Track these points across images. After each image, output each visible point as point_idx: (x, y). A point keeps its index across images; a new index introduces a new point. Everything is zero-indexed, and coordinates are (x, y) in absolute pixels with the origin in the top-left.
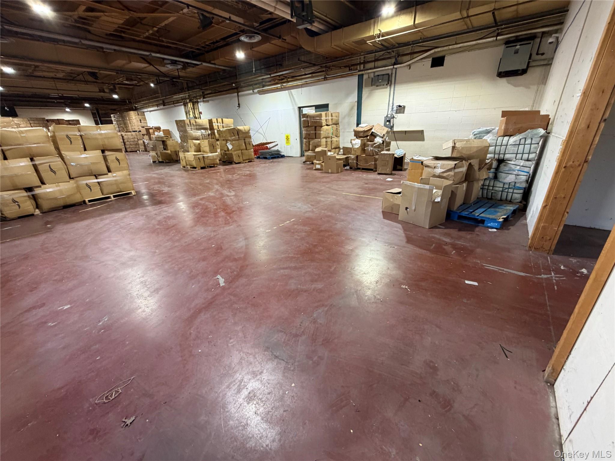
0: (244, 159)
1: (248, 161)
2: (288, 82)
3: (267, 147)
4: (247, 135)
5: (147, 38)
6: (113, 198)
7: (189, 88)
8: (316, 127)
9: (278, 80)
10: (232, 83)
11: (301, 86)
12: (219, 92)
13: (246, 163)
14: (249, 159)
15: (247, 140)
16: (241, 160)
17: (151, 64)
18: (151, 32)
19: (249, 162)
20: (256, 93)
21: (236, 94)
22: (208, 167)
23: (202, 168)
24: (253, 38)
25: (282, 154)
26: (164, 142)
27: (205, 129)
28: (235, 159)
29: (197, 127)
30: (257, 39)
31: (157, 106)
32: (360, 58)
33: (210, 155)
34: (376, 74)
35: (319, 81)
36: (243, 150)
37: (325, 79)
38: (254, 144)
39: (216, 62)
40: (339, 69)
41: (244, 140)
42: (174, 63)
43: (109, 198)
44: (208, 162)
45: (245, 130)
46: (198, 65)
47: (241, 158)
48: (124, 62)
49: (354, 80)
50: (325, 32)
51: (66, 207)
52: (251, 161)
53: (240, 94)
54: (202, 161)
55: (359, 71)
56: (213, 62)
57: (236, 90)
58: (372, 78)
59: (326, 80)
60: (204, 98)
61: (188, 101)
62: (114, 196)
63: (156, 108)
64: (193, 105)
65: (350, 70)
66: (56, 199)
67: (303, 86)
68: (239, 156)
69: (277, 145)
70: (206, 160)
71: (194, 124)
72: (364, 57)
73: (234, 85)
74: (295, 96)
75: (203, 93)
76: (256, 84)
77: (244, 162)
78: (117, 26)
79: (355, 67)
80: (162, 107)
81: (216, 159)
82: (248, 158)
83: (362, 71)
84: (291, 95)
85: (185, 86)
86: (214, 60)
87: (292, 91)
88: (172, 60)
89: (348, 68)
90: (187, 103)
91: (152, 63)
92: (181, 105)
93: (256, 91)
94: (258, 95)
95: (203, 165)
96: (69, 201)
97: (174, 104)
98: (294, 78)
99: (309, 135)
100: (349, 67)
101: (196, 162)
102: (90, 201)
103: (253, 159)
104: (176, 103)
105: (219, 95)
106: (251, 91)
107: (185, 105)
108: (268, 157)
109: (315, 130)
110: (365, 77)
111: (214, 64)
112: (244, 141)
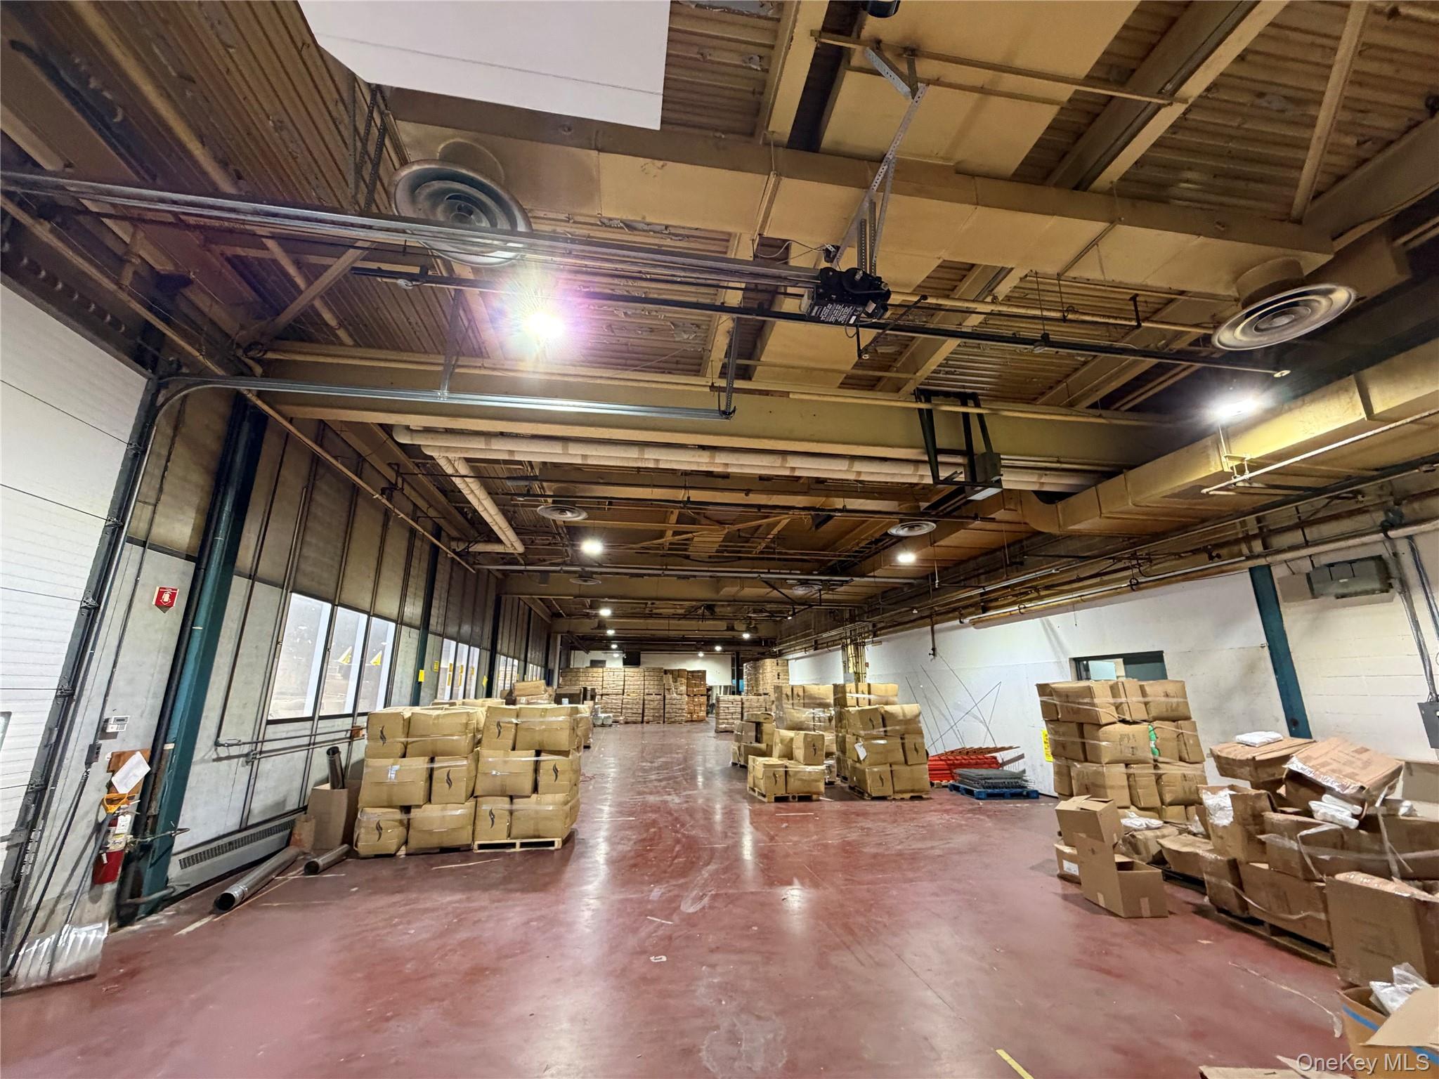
0: (896, 789)
1: (908, 796)
2: (1041, 598)
3: (995, 758)
4: (913, 726)
5: (762, 552)
6: (518, 849)
7: (852, 620)
8: (1081, 725)
9: (1013, 596)
10: (912, 610)
11: (1073, 606)
12: (899, 624)
13: (902, 799)
14: (912, 791)
15: (909, 741)
16: (888, 791)
17: (774, 588)
18: (764, 545)
19: (912, 798)
20: (967, 626)
21: (929, 628)
22: (794, 797)
23: (778, 799)
24: (916, 528)
25: (1032, 786)
26: (758, 725)
27: (825, 706)
28: (872, 787)
29: (806, 701)
30: (928, 527)
31: (805, 649)
32: (1243, 524)
33: (802, 767)
34: (1326, 560)
35: (1118, 592)
36: (896, 763)
37: (1135, 587)
38: (932, 753)
39: (877, 573)
40: (1175, 559)
41: (902, 738)
42: (803, 583)
43: (513, 845)
44: (795, 785)
45: (904, 715)
46: (847, 581)
47: (888, 784)
48: (736, 589)
49: (1238, 586)
50: (1083, 488)
51: (445, 850)
52: (920, 798)
53: (937, 627)
54: (781, 781)
55: (1248, 558)
56: (872, 574)
57: (928, 620)
58: (1308, 575)
59: (1140, 589)
60: (875, 636)
61: (849, 641)
62: (523, 845)
63: (802, 654)
64: (856, 649)
65: (1211, 558)
66: (431, 833)
67: (1077, 606)
68: (882, 779)
69: (1022, 757)
70: (791, 780)
71: (801, 693)
72: (1259, 520)
73: (915, 612)
74: (1058, 631)
75: (874, 626)
76: (965, 607)
77: (898, 796)
78: (717, 545)
79: (1235, 549)
80: (812, 652)
81: (817, 781)
82: (909, 788)
83: (1258, 556)
84: (1049, 630)
85: (847, 616)
86: (874, 570)
87: (1050, 618)
88: (799, 580)
89: (1206, 556)
90: (847, 645)
91: (776, 586)
92: (838, 649)
93: (967, 621)
94: (972, 628)
95: (781, 793)
96: (447, 843)
97: (827, 647)
98: (1053, 588)
99: (1064, 747)
100: (1205, 550)
101: (765, 783)
102: (481, 847)
103: (927, 792)
104: (830, 644)
105: (902, 630)
106: (957, 622)
107: (844, 648)
108: (976, 790)
109: (1082, 735)
110: (1279, 572)
111: (874, 577)
112: (899, 741)
